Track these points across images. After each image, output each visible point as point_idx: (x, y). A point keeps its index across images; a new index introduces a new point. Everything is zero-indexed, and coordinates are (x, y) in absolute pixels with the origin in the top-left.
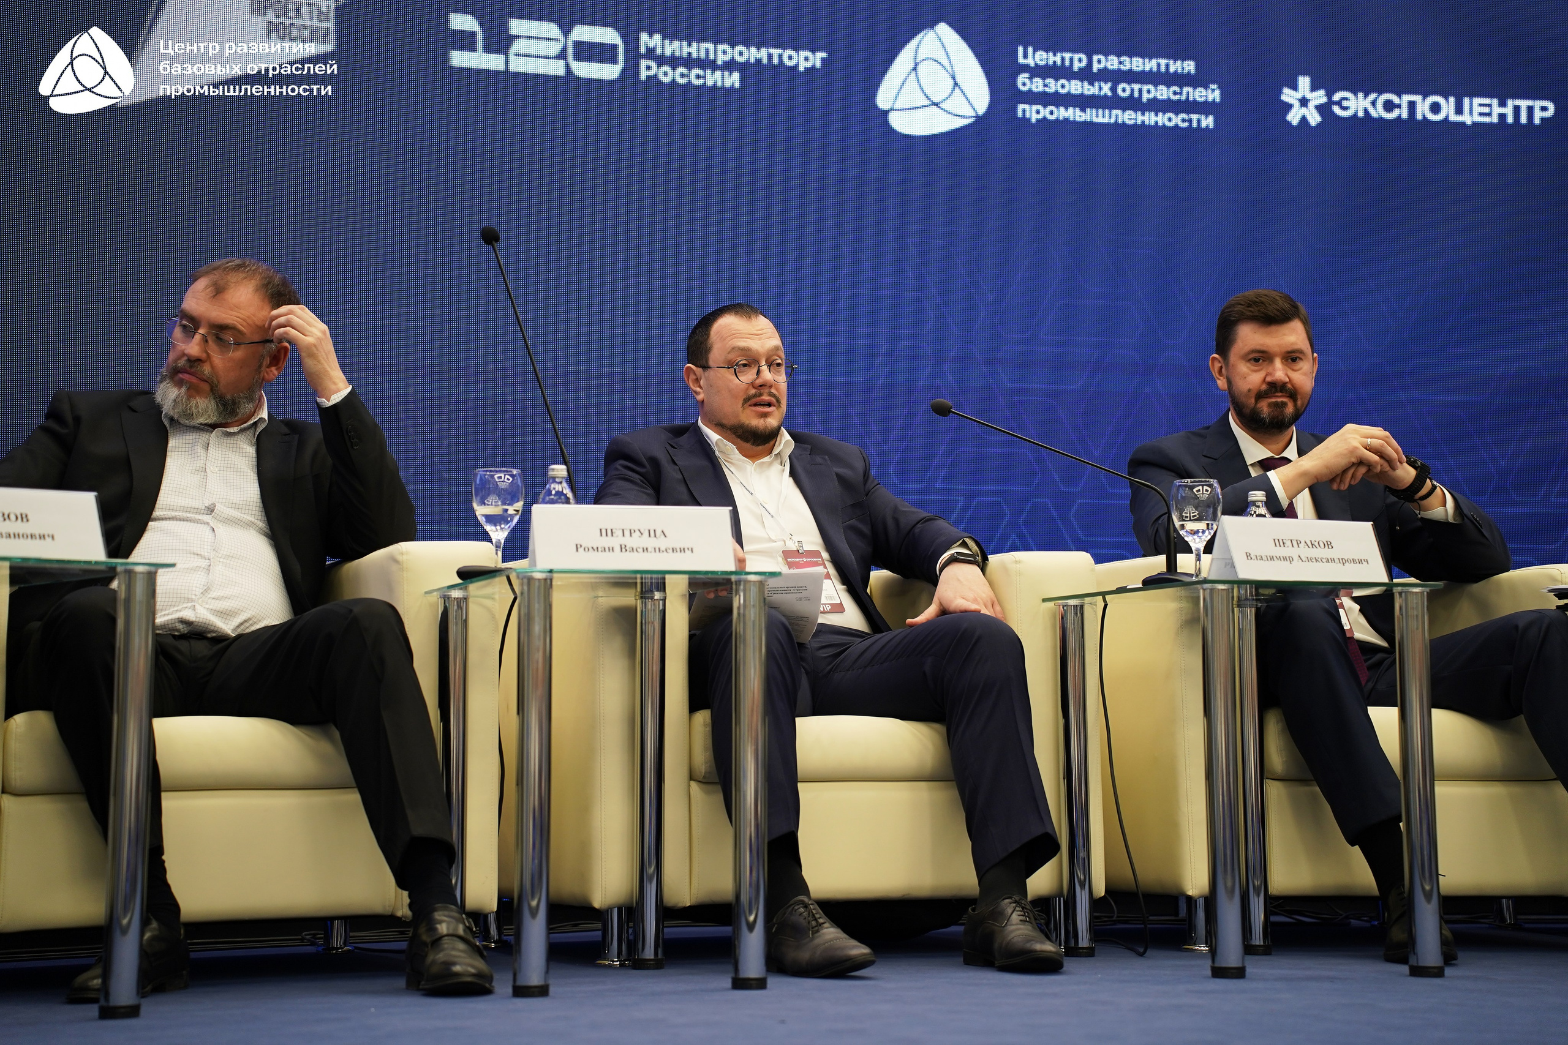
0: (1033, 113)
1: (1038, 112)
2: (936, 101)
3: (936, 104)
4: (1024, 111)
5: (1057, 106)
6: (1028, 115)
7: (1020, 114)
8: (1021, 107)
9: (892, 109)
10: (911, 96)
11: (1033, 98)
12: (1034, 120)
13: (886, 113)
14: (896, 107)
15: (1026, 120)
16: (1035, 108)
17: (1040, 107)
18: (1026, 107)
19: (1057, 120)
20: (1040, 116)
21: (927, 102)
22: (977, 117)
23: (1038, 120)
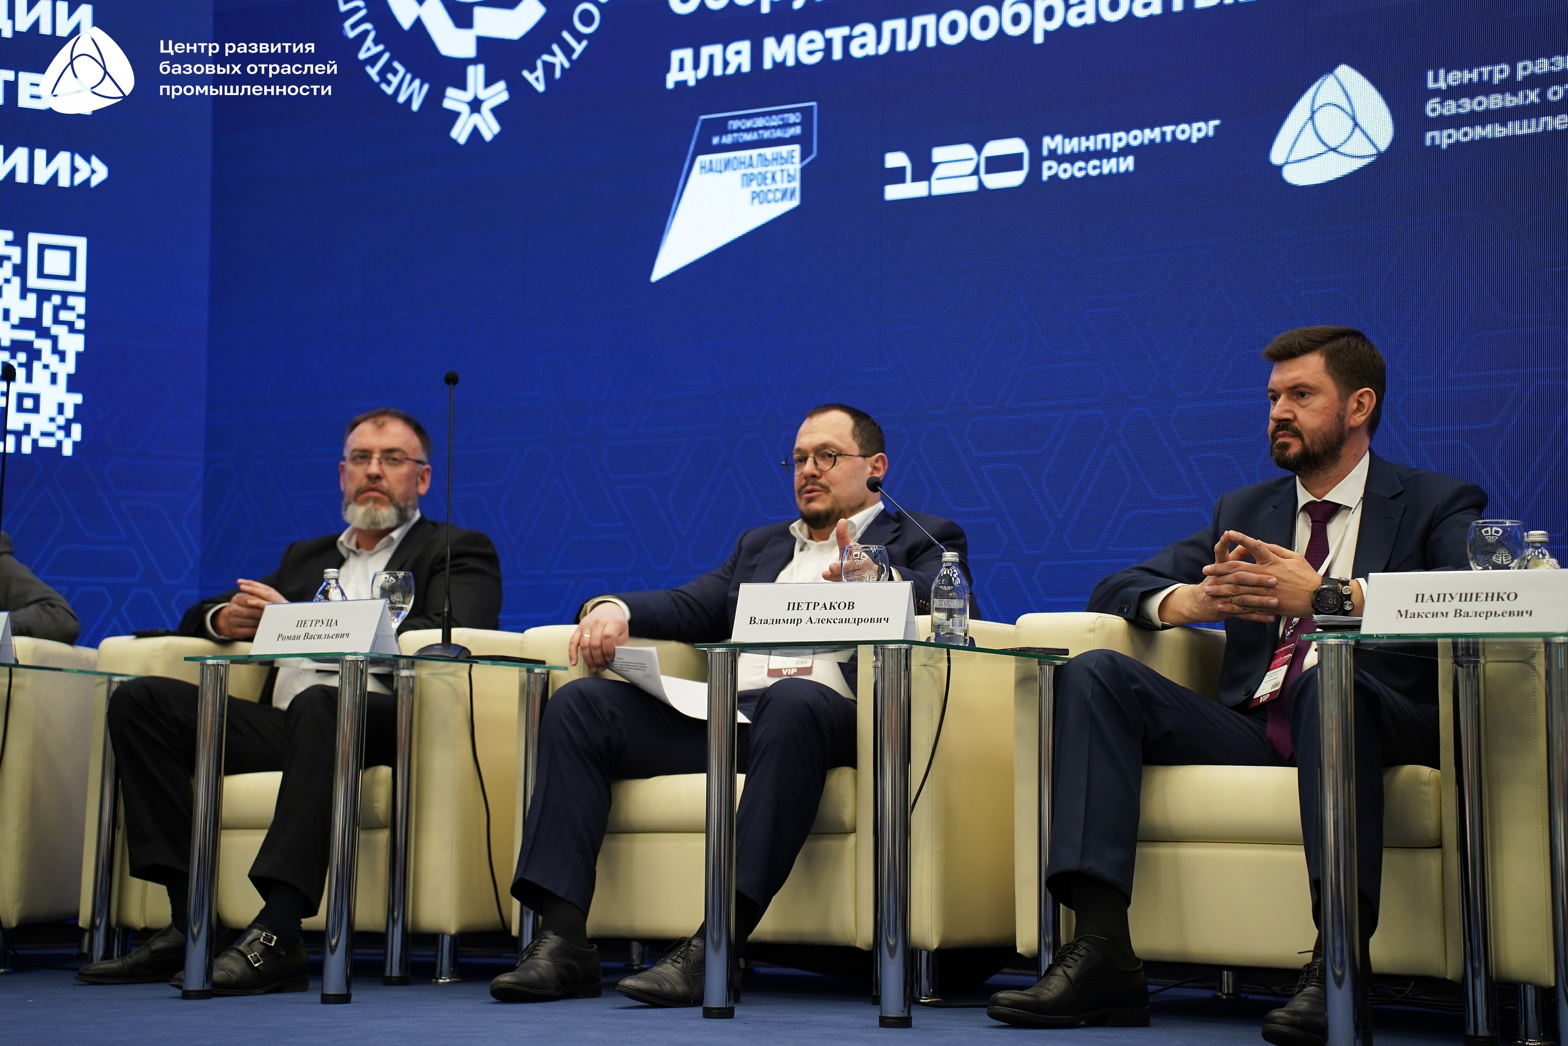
0: (1443, 138)
1: (1450, 136)
2: (1333, 145)
3: (1334, 150)
4: (1433, 138)
5: (1472, 126)
6: (1437, 142)
7: (1428, 142)
8: (1429, 135)
9: (1287, 163)
10: (1309, 145)
11: (1443, 122)
12: (1444, 146)
13: (1279, 168)
14: (1292, 158)
15: (1436, 148)
16: (1445, 133)
17: (1452, 131)
18: (1436, 133)
19: (1472, 141)
20: (1452, 141)
21: (1325, 149)
22: (1380, 155)
23: (1449, 145)
